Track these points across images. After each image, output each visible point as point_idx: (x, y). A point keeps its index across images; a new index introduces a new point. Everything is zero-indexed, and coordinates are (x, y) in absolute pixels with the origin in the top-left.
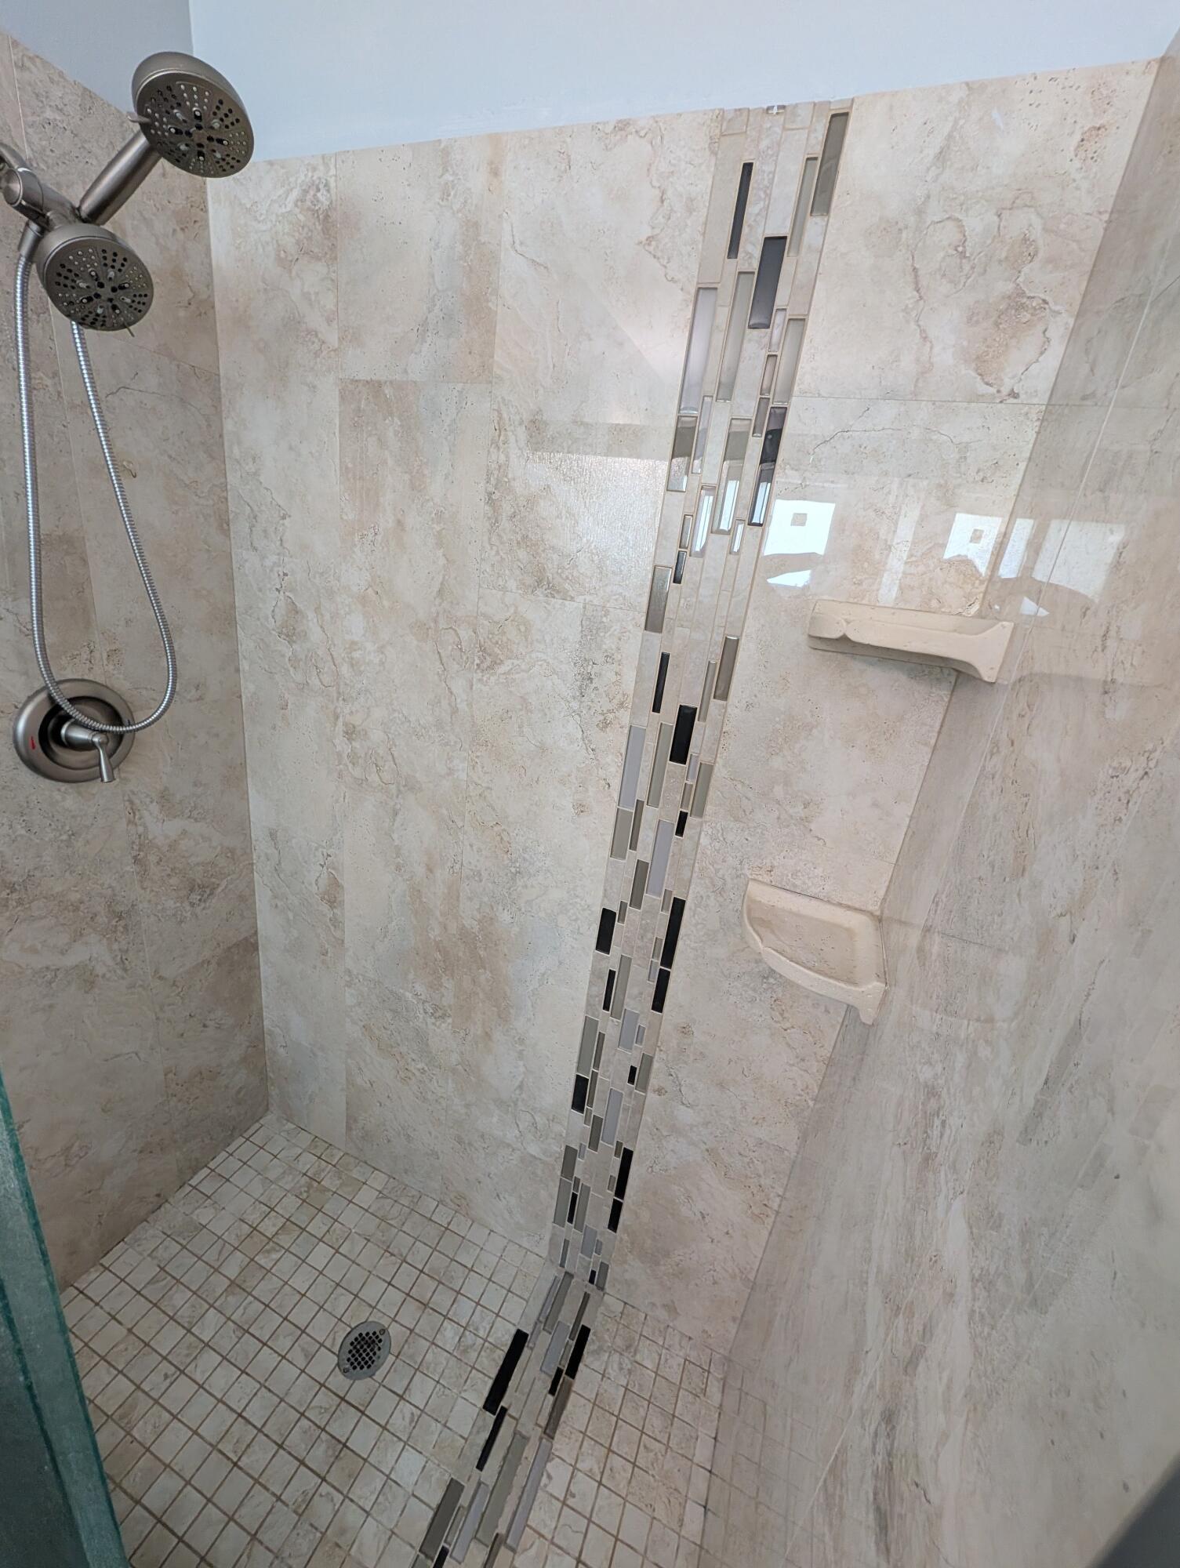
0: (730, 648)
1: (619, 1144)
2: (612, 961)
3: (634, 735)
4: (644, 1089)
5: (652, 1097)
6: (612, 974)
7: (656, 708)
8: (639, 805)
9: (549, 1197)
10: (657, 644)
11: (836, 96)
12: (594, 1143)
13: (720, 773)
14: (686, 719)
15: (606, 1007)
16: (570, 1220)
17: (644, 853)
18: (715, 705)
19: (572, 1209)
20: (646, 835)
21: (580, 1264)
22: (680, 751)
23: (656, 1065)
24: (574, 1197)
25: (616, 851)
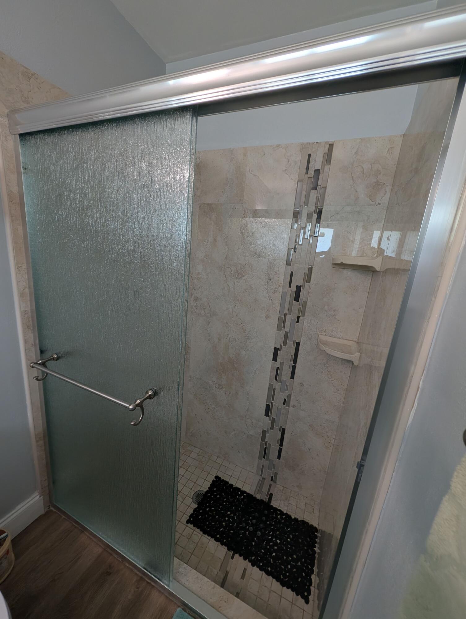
0: (311, 269)
1: (281, 427)
2: (278, 364)
3: (284, 295)
4: (289, 406)
5: (291, 409)
6: (278, 368)
7: (290, 286)
8: (285, 315)
9: (257, 449)
10: (290, 269)
12: (272, 428)
13: (309, 303)
14: (299, 288)
15: (276, 379)
16: (264, 458)
17: (287, 329)
18: (307, 284)
19: (264, 453)
20: (288, 323)
21: (267, 474)
22: (297, 298)
23: (292, 397)
24: (266, 448)
25: (279, 329)
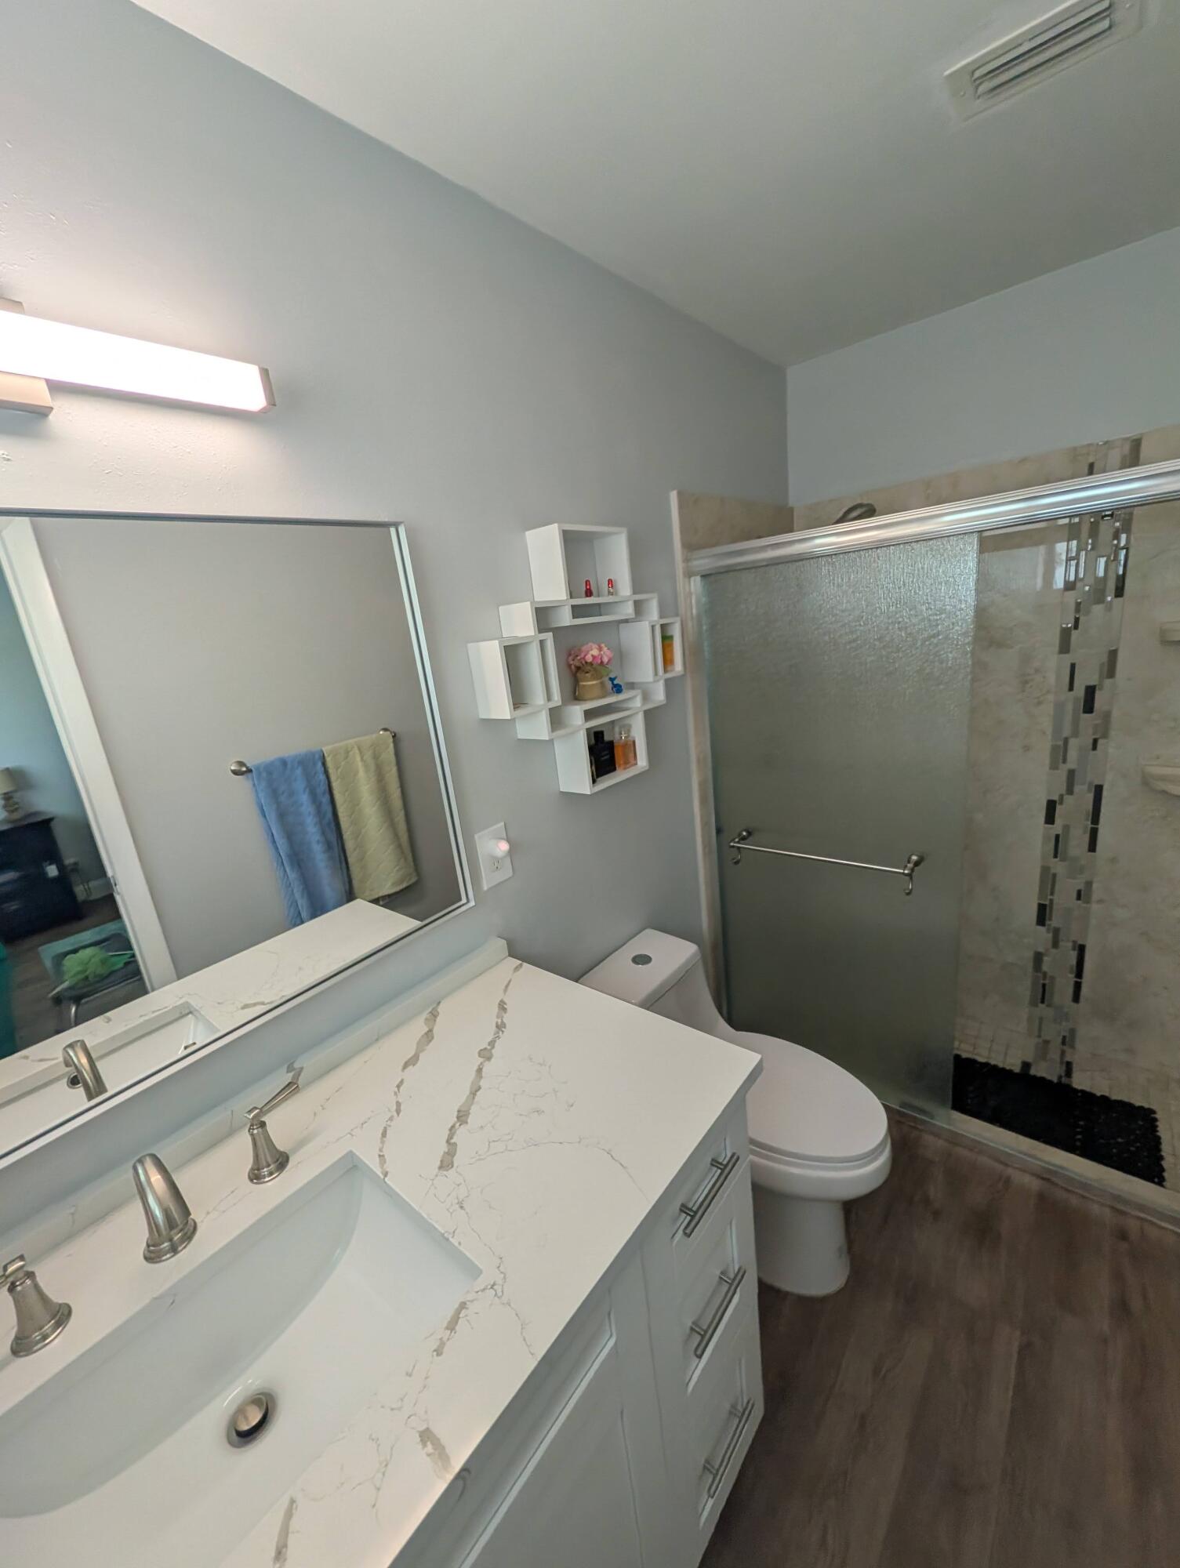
0: (1113, 655)
1: (1074, 942)
2: (1057, 828)
3: (1059, 707)
4: (1088, 902)
5: (1094, 907)
6: (1057, 837)
7: (1071, 688)
8: (1066, 741)
9: (1024, 989)
10: (1068, 659)
11: (1133, 433)
12: (1055, 944)
13: (1115, 714)
14: (1090, 692)
15: (1055, 856)
16: (1043, 1002)
17: (1072, 763)
18: (1108, 682)
19: (1043, 994)
20: (1073, 754)
21: (1053, 1033)
22: (1089, 706)
23: (1095, 886)
24: (1044, 986)
25: (1054, 766)
